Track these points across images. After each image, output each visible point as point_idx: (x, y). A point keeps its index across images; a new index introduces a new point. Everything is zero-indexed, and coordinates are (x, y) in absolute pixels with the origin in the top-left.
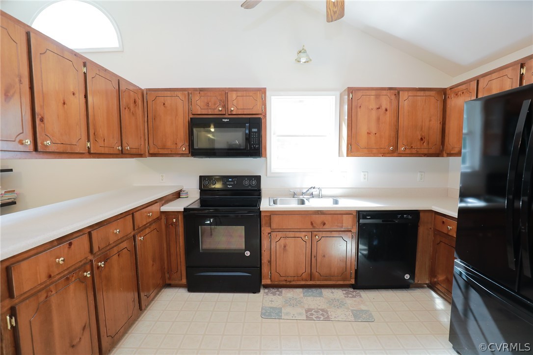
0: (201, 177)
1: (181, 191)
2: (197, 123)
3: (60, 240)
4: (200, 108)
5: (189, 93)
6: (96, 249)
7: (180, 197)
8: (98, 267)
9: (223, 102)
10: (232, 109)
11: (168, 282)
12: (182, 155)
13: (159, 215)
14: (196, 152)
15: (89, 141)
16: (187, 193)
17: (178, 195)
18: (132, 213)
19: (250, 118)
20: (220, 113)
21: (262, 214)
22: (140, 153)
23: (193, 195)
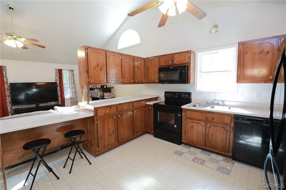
0: (165, 92)
1: (158, 97)
2: (161, 70)
3: (108, 106)
4: (163, 64)
5: (159, 57)
6: (118, 111)
7: (157, 100)
8: (119, 117)
9: (172, 60)
10: (175, 62)
11: (148, 131)
12: (157, 83)
13: (145, 105)
14: (161, 81)
15: (122, 79)
16: (160, 98)
17: (156, 99)
18: (132, 103)
19: (181, 66)
20: (171, 64)
21: (183, 110)
22: (142, 82)
23: (162, 100)
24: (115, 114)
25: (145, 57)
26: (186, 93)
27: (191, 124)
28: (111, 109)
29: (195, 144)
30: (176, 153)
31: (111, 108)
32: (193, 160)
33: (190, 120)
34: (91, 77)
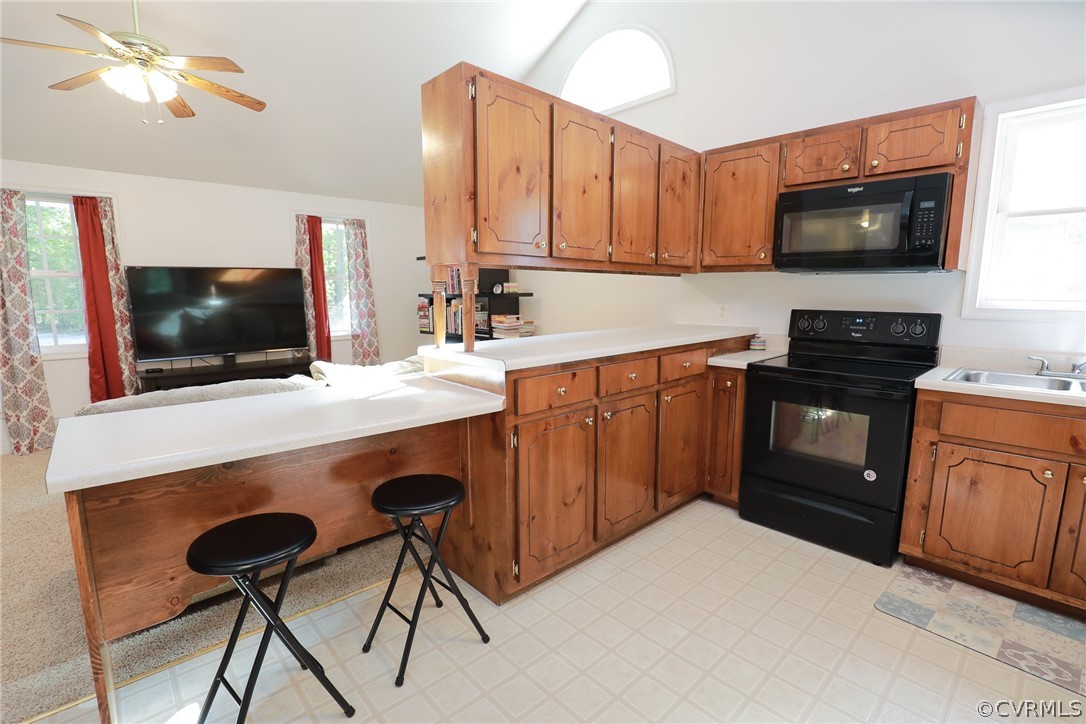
0: (794, 313)
1: (753, 336)
2: (792, 203)
3: (565, 366)
4: (802, 171)
5: (781, 145)
6: (603, 393)
7: (749, 349)
8: (604, 419)
9: (855, 152)
10: (875, 163)
12: (759, 268)
13: (703, 370)
14: (786, 260)
15: (611, 244)
16: (764, 342)
17: (745, 343)
18: (658, 355)
19: (916, 178)
20: (846, 175)
21: (920, 397)
22: (686, 264)
23: (775, 348)
24: (588, 408)
25: (701, 147)
26: (911, 318)
27: (968, 469)
28: (576, 378)
29: (979, 570)
30: (888, 606)
31: (574, 375)
32: (1001, 658)
33: (964, 451)
34: (486, 220)
